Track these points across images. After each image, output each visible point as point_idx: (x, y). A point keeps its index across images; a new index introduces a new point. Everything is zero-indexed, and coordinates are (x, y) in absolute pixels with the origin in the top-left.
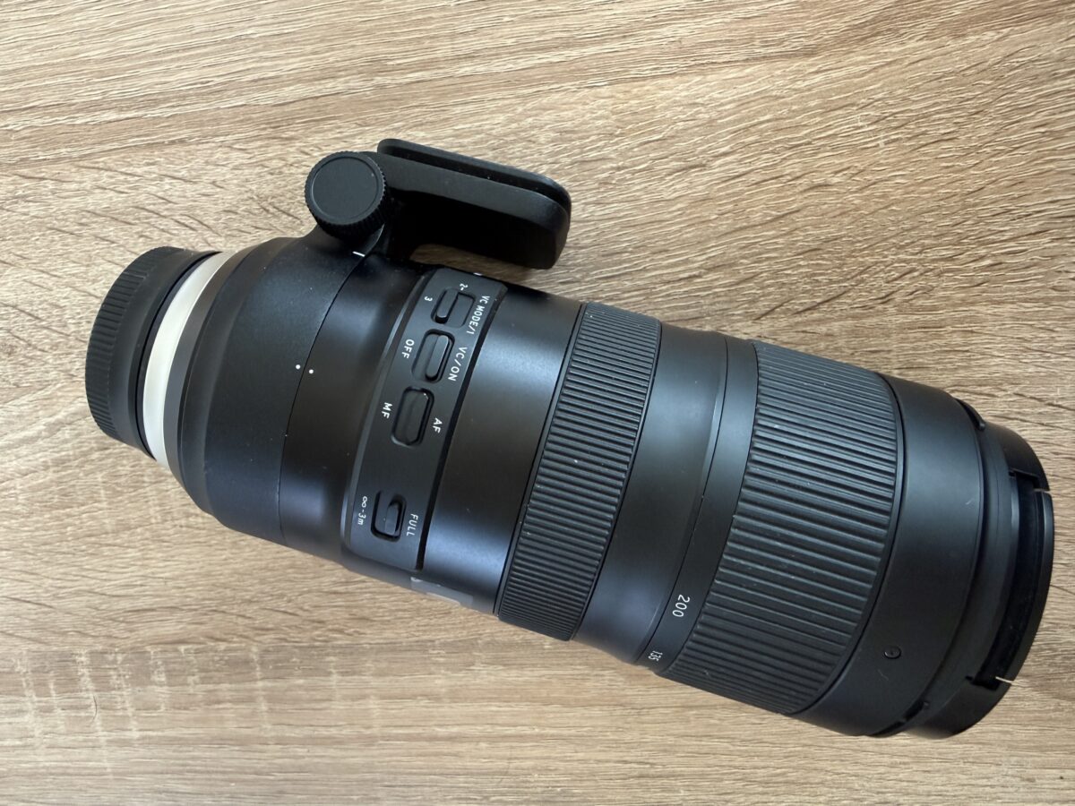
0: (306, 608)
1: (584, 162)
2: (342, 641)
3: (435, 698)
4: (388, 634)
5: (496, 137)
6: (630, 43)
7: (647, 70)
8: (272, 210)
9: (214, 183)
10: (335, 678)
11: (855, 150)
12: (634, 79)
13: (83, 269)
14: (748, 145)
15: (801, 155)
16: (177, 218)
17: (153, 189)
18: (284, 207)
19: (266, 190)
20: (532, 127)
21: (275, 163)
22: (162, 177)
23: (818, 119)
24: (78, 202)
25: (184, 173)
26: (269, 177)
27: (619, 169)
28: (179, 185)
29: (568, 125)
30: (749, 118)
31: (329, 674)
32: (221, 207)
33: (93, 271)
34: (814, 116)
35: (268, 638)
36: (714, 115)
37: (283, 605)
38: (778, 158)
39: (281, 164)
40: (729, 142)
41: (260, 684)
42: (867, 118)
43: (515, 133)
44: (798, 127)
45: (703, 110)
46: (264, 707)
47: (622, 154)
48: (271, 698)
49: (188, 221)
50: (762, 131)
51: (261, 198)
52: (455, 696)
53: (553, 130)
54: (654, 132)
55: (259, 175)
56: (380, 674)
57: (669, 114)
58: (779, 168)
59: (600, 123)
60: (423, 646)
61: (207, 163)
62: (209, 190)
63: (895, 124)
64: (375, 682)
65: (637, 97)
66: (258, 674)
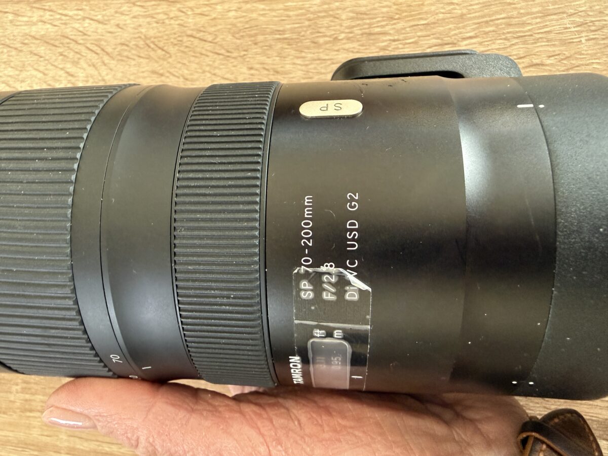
1: (370, 34)
5: (312, 13)
8: (152, 46)
9: (118, 25)
11: (564, 43)
13: (17, 72)
14: (486, 33)
15: (525, 43)
16: (89, 45)
17: (77, 25)
18: (161, 44)
19: (151, 33)
20: (338, 9)
21: (162, 16)
22: (84, 19)
23: (538, 20)
24: (26, 29)
25: (99, 17)
26: (155, 25)
27: (394, 41)
28: (95, 25)
29: (363, 9)
30: (490, 16)
32: (119, 41)
33: (24, 74)
34: (536, 18)
36: (465, 11)
38: (508, 44)
39: (165, 17)
40: (474, 30)
42: (573, 22)
43: (325, 11)
44: (524, 24)
45: (457, 7)
47: (398, 32)
49: (95, 48)
50: (497, 25)
51: (146, 38)
53: (352, 12)
54: (422, 19)
55: (149, 23)
57: (433, 8)
58: (508, 50)
59: (385, 10)
61: (116, 12)
62: (114, 29)
63: (593, 28)
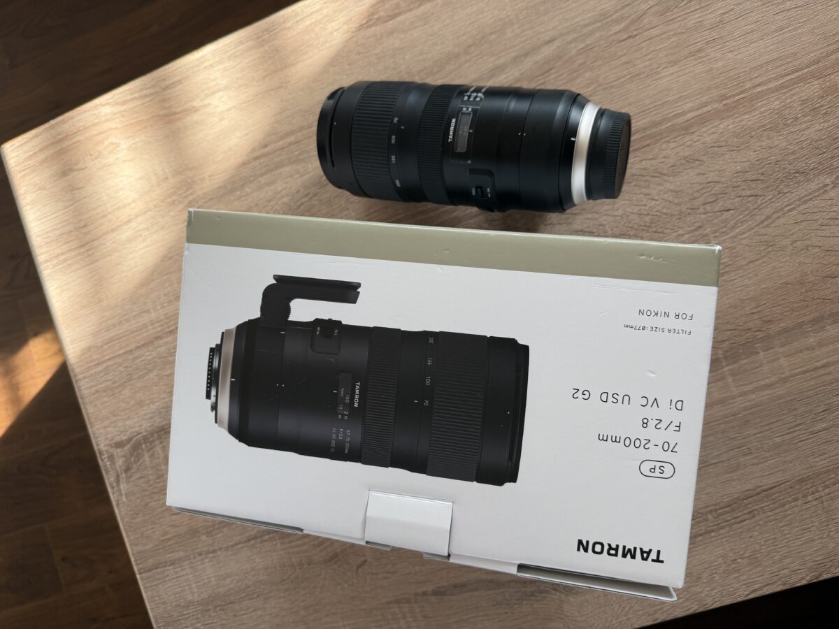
0: (741, 324)
2: (760, 335)
3: (812, 348)
4: (782, 325)
6: (821, 64)
7: (829, 71)
10: (762, 354)
12: (826, 76)
31: (758, 353)
35: (726, 345)
37: (729, 327)
41: (726, 369)
46: (730, 379)
48: (733, 374)
52: (821, 344)
56: (783, 345)
60: (800, 325)
64: (781, 350)
65: (829, 81)
66: (724, 364)
